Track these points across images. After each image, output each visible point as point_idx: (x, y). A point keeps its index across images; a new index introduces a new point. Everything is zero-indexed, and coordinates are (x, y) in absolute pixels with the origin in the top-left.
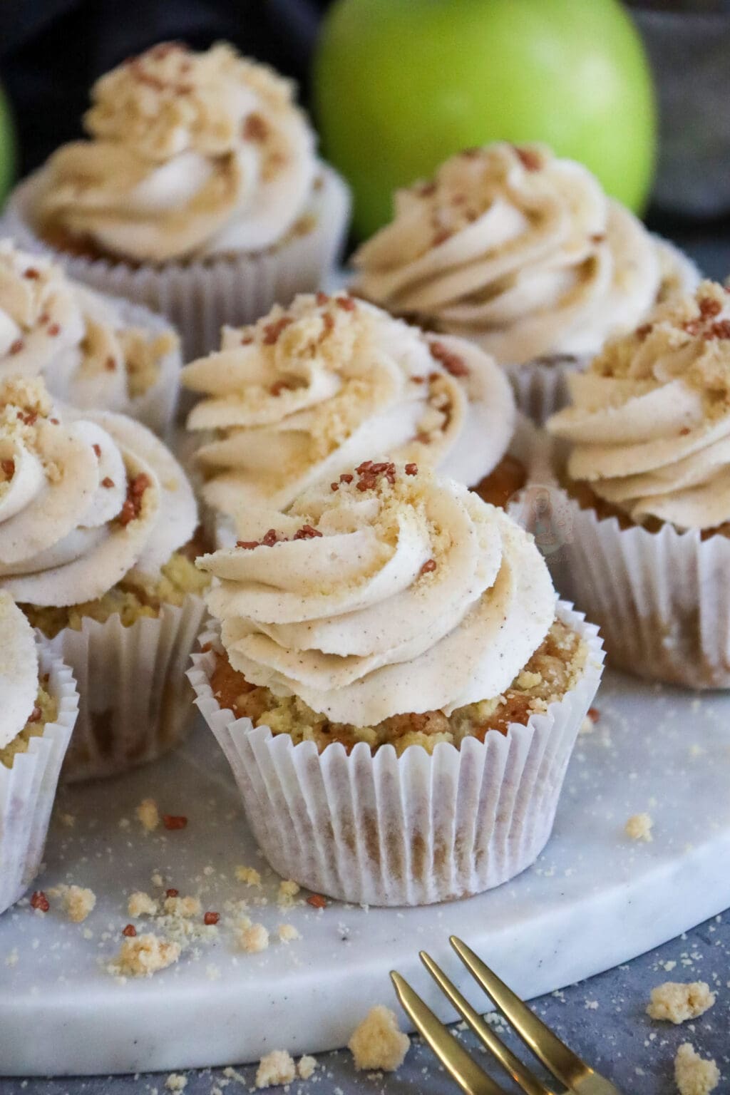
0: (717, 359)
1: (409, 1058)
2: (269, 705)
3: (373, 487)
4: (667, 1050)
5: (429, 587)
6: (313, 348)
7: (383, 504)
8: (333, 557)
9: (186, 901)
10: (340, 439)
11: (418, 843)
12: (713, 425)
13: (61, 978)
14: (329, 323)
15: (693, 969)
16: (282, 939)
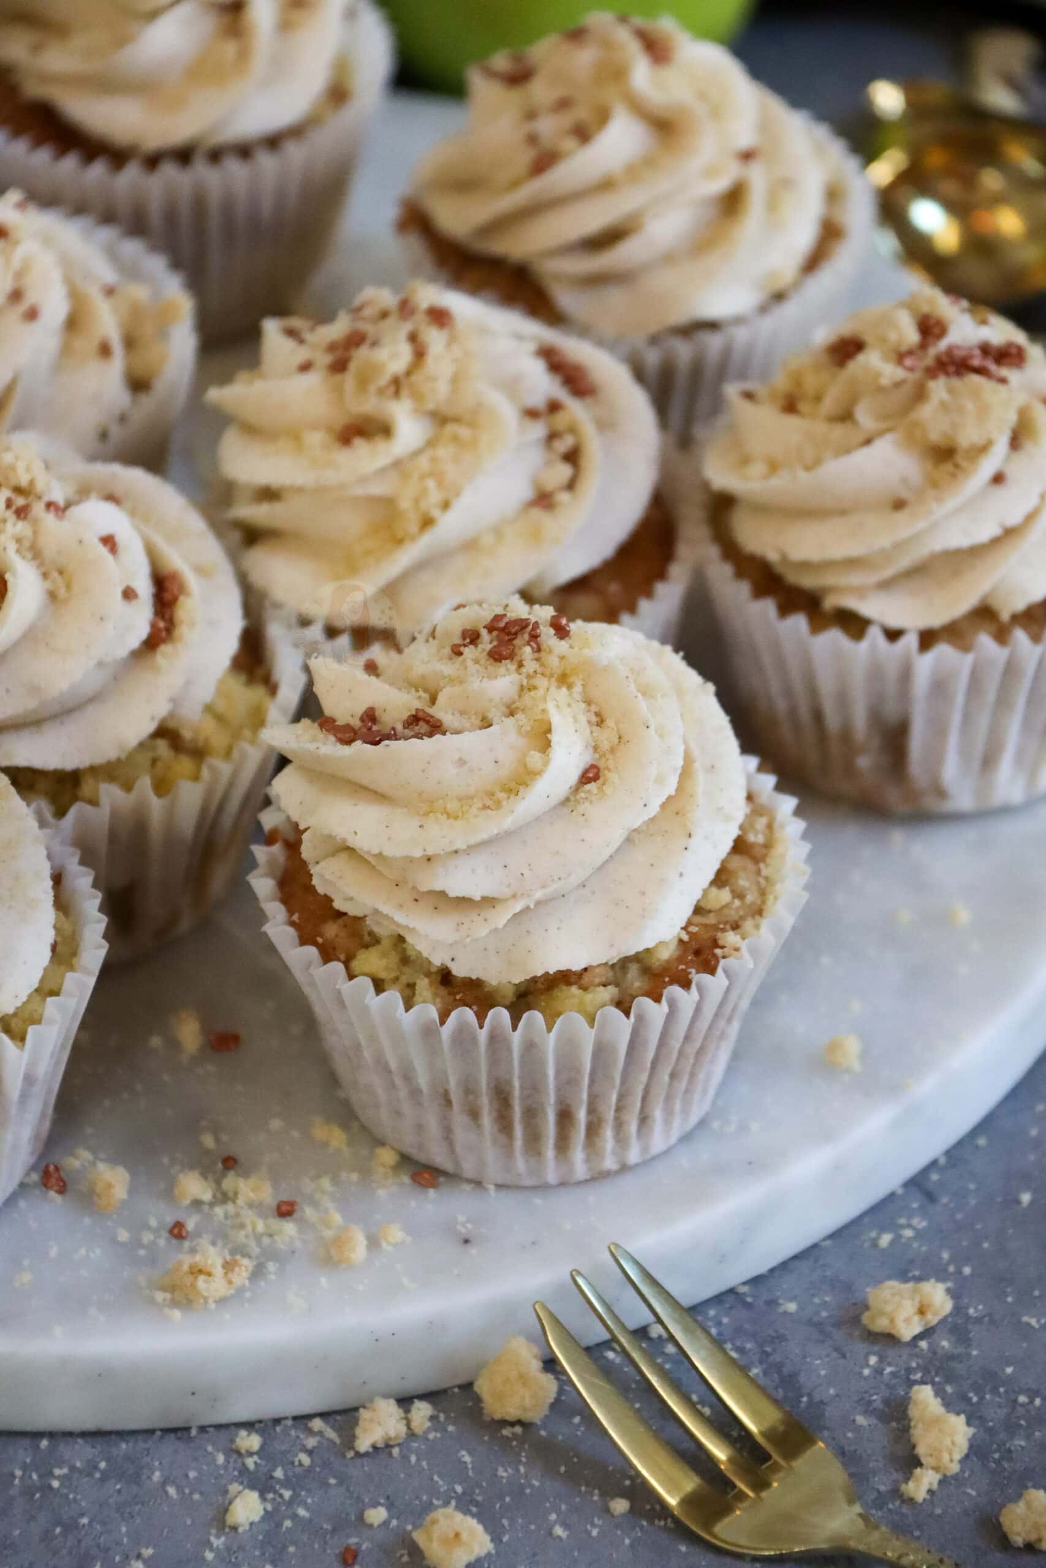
0: (943, 405)
1: (556, 1405)
2: (367, 938)
3: (511, 657)
4: (893, 1382)
5: (591, 802)
6: (397, 385)
7: (525, 682)
8: (461, 762)
9: (252, 1181)
10: (436, 513)
11: (565, 1117)
12: (939, 500)
13: (93, 1311)
14: (420, 354)
15: (915, 1245)
16: (384, 1244)
